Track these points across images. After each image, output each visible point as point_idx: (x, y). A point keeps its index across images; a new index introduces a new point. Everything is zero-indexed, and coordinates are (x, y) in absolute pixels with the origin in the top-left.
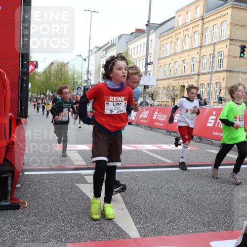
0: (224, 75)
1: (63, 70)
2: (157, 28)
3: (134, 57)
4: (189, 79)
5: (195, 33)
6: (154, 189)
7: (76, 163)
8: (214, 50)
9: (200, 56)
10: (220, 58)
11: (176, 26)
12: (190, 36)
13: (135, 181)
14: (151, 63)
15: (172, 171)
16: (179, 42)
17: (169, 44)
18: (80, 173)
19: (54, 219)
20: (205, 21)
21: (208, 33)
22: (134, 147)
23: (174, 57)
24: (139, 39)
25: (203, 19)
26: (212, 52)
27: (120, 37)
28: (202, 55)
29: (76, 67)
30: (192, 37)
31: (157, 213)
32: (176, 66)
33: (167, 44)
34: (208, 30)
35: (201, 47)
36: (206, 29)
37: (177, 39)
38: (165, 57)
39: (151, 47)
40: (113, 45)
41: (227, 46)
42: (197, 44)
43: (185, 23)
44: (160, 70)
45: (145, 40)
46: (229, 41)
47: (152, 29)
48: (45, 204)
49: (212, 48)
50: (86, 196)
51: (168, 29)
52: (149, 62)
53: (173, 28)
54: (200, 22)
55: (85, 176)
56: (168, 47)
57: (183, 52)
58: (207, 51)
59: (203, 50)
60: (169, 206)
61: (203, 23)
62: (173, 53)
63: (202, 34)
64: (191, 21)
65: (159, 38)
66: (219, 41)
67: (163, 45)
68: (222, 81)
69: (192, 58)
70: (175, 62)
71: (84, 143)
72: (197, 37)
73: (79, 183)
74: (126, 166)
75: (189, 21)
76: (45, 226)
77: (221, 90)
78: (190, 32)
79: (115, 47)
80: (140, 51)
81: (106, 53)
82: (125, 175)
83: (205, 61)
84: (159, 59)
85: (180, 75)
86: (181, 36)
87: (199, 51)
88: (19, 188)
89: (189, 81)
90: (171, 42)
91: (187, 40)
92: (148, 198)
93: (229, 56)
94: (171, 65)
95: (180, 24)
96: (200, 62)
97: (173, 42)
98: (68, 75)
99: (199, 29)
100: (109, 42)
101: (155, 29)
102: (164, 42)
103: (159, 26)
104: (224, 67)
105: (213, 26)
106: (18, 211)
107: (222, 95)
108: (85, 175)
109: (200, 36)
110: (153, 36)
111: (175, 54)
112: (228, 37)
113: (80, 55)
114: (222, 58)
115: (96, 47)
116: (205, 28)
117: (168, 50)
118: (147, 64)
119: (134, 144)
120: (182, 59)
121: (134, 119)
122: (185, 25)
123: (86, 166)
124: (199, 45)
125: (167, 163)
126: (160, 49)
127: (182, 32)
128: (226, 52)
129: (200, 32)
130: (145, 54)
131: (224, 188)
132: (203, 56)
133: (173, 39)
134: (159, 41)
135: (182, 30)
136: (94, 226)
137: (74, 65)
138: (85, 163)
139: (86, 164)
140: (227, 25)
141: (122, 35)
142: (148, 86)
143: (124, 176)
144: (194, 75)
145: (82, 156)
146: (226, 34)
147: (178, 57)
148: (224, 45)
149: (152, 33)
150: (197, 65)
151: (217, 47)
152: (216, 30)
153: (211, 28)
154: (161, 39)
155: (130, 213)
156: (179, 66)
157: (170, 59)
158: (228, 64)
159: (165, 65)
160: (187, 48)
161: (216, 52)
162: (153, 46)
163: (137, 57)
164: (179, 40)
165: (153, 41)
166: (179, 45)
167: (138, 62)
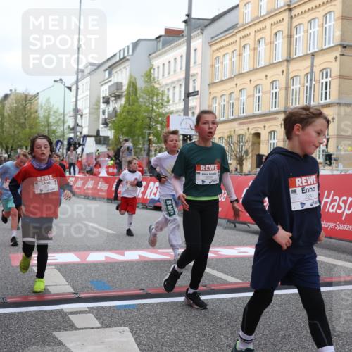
1: (28, 108)
2: (206, 26)
3: (163, 82)
4: (267, 120)
5: (276, 34)
7: (53, 290)
8: (312, 66)
9: (287, 76)
10: (324, 80)
11: (241, 22)
12: (268, 40)
13: (168, 321)
14: (195, 93)
15: (240, 298)
16: (247, 53)
17: (228, 57)
18: (62, 310)
20: (294, 12)
21: (300, 35)
23: (239, 81)
24: (172, 48)
25: (290, 10)
26: (309, 70)
27: (136, 45)
28: (290, 76)
29: (52, 102)
30: (271, 43)
32: (244, 98)
33: (224, 55)
34: (301, 29)
35: (288, 61)
36: (296, 27)
37: (244, 47)
39: (195, 63)
40: (123, 60)
41: (336, 58)
42: (281, 55)
43: (258, 17)
45: (183, 49)
46: (340, 48)
47: (197, 28)
49: (308, 63)
51: (226, 29)
52: (191, 90)
53: (235, 26)
54: (285, 16)
55: (70, 316)
56: (227, 62)
57: (255, 70)
58: (301, 68)
59: (293, 66)
61: (292, 17)
62: (236, 72)
63: (290, 37)
64: (268, 13)
65: (210, 46)
66: (322, 50)
67: (218, 57)
69: (272, 82)
70: (241, 90)
72: (281, 43)
74: (150, 292)
75: (264, 12)
77: (328, 140)
78: (267, 34)
79: (126, 64)
80: (175, 71)
81: (110, 74)
82: (149, 310)
83: (296, 87)
84: (211, 85)
85: (250, 114)
86: (250, 41)
87: (285, 69)
89: (267, 124)
90: (233, 52)
91: (262, 48)
93: (341, 77)
94: (233, 95)
95: (248, 20)
96: (287, 88)
97: (236, 53)
98: (36, 118)
99: (284, 27)
100: (115, 55)
101: (202, 30)
102: (220, 54)
103: (210, 24)
104: (334, 97)
105: (310, 21)
108: (72, 313)
109: (286, 39)
110: (197, 43)
111: (240, 75)
112: (338, 41)
113: (61, 80)
114: (328, 80)
116: (294, 25)
117: (226, 67)
118: (188, 95)
120: (253, 84)
122: (258, 20)
123: (73, 296)
124: (285, 58)
125: (230, 283)
126: (212, 66)
127: (253, 34)
128: (335, 68)
129: (286, 33)
130: (184, 75)
132: (293, 78)
133: (236, 47)
134: (209, 51)
135: (252, 30)
137: (49, 99)
139: (72, 291)
140: (336, 20)
141: (140, 40)
142: (191, 137)
144: (277, 113)
145: (64, 276)
146: (335, 35)
147: (246, 80)
149: (196, 36)
150: (282, 94)
151: (317, 61)
152: (315, 29)
153: (306, 26)
154: (215, 47)
156: (248, 97)
157: (233, 84)
158: (339, 92)
159: (222, 96)
160: (262, 64)
161: (316, 70)
162: (199, 61)
163: (169, 81)
164: (247, 48)
165: (199, 52)
166: (247, 58)
167: (171, 91)
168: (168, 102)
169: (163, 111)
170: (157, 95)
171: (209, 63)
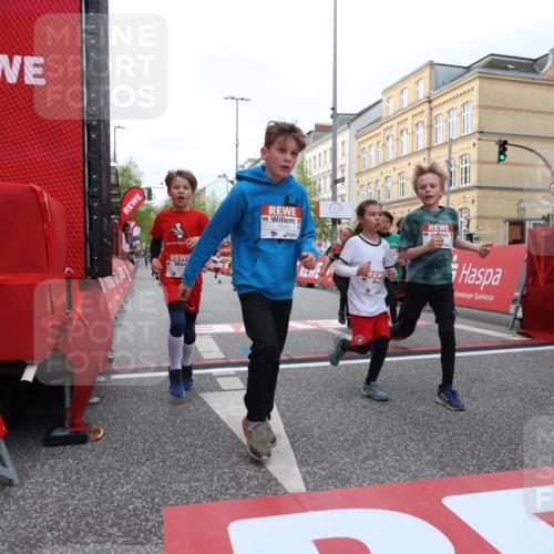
0: (473, 194)
1: (197, 200)
2: (352, 121)
3: (315, 173)
4: (411, 204)
5: (417, 125)
6: (341, 397)
7: (206, 356)
8: (450, 153)
10: (464, 166)
11: (384, 115)
12: (410, 131)
14: (343, 180)
16: (391, 142)
17: (373, 148)
19: (147, 460)
20: (434, 103)
21: (440, 125)
22: (314, 324)
23: (381, 169)
24: (322, 143)
25: (430, 102)
26: (447, 158)
29: (217, 194)
30: (412, 133)
31: (343, 442)
32: (389, 185)
33: (370, 146)
34: (441, 119)
35: (429, 149)
36: (436, 118)
37: (388, 138)
38: (369, 171)
39: (343, 154)
41: (474, 144)
42: (422, 144)
43: (400, 110)
44: (362, 192)
45: (329, 144)
46: (477, 136)
47: (342, 123)
48: (136, 432)
49: (446, 151)
50: (215, 414)
51: (371, 121)
52: (339, 176)
53: (379, 119)
54: (426, 107)
55: (217, 379)
56: (373, 152)
57: (398, 159)
58: (442, 155)
59: (434, 154)
60: (367, 427)
61: (431, 109)
62: (381, 161)
63: (430, 126)
64: (409, 105)
65: (357, 138)
66: (461, 137)
67: (364, 149)
68: (470, 206)
70: (386, 178)
71: (226, 322)
72: (422, 133)
73: (206, 391)
75: (405, 105)
76: (127, 474)
77: (469, 221)
78: (409, 125)
80: (325, 162)
84: (357, 174)
85: (395, 199)
86: (394, 132)
87: (426, 156)
88: (96, 403)
90: (378, 143)
91: (405, 138)
92: (329, 415)
93: (480, 162)
94: (380, 183)
95: (391, 112)
97: (381, 144)
98: (204, 209)
99: (424, 118)
101: (349, 124)
102: (366, 145)
103: (355, 119)
104: (473, 181)
105: (449, 112)
106: (84, 446)
107: (472, 230)
108: (220, 376)
109: (427, 129)
110: (344, 136)
111: (386, 164)
112: (476, 129)
113: (224, 175)
114: (468, 165)
115: (250, 160)
116: (434, 115)
117: (373, 156)
118: (336, 182)
119: (314, 319)
120: (397, 172)
121: (317, 277)
122: (401, 113)
123: (223, 361)
124: (426, 146)
126: (359, 157)
127: (395, 126)
128: (474, 154)
129: (426, 124)
130: (330, 167)
131: (473, 391)
133: (380, 138)
134: (356, 143)
135: (395, 122)
136: (219, 472)
137: (213, 193)
138: (221, 356)
139: (224, 357)
140: (473, 109)
142: (339, 220)
143: (290, 376)
145: (218, 344)
146: (473, 124)
147: (391, 168)
148: (469, 143)
149: (343, 130)
151: (454, 148)
152: (454, 118)
153: (445, 116)
154: (360, 140)
155: (292, 444)
156: (393, 183)
157: (378, 173)
158: (479, 176)
159: (369, 184)
160: (405, 153)
161: (455, 156)
162: (347, 153)
163: (320, 172)
164: (391, 138)
165: (347, 144)
166: (390, 148)
167: (323, 181)
168: (320, 190)
169: (315, 199)
170: (310, 185)
171: (355, 154)
